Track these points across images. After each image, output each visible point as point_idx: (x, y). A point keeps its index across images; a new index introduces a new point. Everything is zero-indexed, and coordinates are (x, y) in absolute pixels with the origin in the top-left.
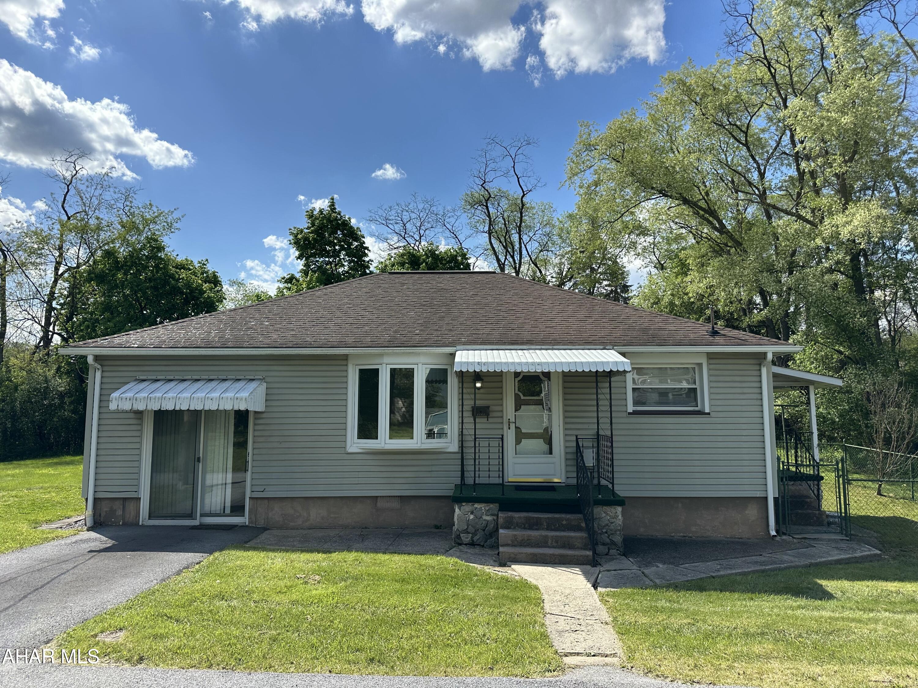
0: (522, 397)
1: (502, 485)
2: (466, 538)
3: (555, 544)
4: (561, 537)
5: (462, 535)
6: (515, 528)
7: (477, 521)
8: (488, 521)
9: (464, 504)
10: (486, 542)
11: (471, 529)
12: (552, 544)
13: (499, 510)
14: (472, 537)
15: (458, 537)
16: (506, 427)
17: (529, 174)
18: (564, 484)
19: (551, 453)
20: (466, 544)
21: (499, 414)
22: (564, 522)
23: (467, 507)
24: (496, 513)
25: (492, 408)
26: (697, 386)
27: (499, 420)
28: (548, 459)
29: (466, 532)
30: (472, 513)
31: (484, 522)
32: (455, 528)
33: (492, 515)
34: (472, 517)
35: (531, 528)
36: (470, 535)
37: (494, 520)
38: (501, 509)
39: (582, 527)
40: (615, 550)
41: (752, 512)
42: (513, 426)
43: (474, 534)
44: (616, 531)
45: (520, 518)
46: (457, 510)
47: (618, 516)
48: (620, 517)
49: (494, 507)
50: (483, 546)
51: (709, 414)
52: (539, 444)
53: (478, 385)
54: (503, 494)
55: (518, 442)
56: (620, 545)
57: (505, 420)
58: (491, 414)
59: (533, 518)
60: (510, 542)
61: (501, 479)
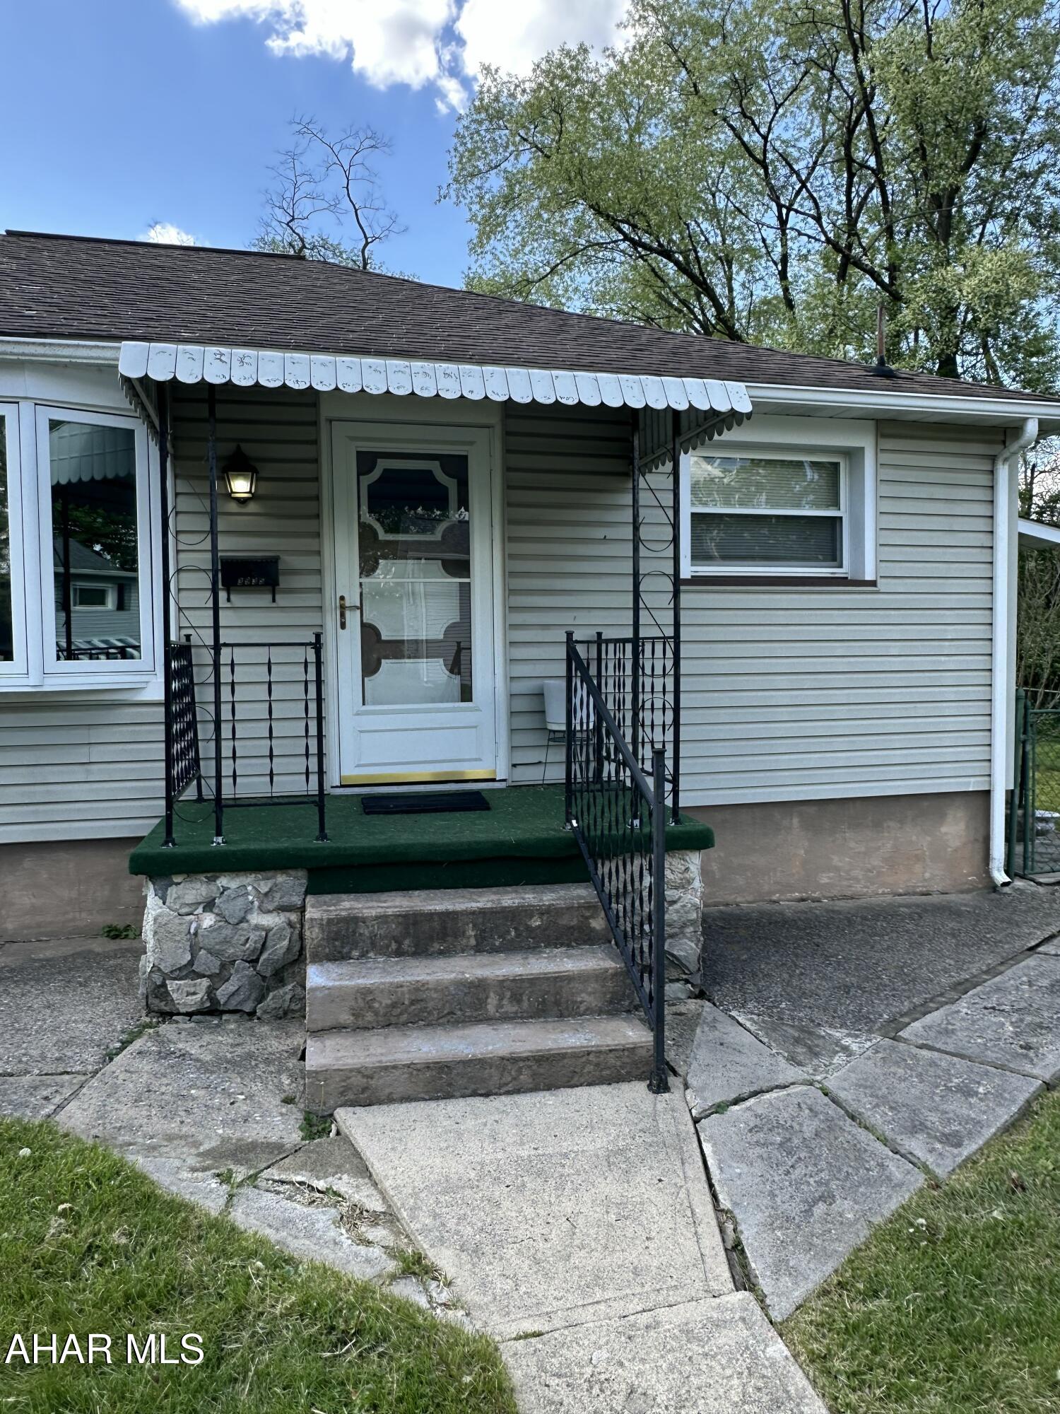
0: (382, 536)
1: (320, 800)
2: (187, 995)
3: (510, 1008)
4: (533, 981)
5: (171, 985)
6: (363, 955)
7: (228, 931)
8: (268, 931)
9: (177, 879)
10: (261, 999)
11: (206, 962)
12: (500, 1006)
13: (307, 893)
14: (211, 992)
15: (160, 991)
16: (331, 621)
17: (377, 204)
18: (503, 785)
19: (466, 694)
20: (190, 1014)
21: (310, 581)
22: (536, 922)
23: (191, 890)
24: (297, 900)
25: (288, 561)
26: (842, 512)
27: (312, 600)
28: (458, 713)
29: (188, 972)
30: (209, 906)
31: (254, 936)
32: (148, 962)
33: (282, 909)
34: (208, 920)
35: (421, 950)
36: (205, 983)
37: (290, 924)
38: (314, 888)
39: (593, 930)
40: (678, 985)
41: (954, 829)
42: (353, 619)
43: (219, 978)
44: (684, 926)
45: (383, 919)
46: (152, 901)
47: (689, 882)
48: (697, 884)
49: (290, 884)
50: (252, 1014)
51: (873, 583)
52: (433, 671)
53: (241, 486)
54: (323, 836)
55: (370, 667)
56: (693, 966)
57: (330, 602)
58: (284, 582)
59: (431, 915)
60: (346, 1018)
61: (314, 779)
